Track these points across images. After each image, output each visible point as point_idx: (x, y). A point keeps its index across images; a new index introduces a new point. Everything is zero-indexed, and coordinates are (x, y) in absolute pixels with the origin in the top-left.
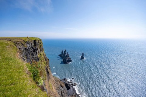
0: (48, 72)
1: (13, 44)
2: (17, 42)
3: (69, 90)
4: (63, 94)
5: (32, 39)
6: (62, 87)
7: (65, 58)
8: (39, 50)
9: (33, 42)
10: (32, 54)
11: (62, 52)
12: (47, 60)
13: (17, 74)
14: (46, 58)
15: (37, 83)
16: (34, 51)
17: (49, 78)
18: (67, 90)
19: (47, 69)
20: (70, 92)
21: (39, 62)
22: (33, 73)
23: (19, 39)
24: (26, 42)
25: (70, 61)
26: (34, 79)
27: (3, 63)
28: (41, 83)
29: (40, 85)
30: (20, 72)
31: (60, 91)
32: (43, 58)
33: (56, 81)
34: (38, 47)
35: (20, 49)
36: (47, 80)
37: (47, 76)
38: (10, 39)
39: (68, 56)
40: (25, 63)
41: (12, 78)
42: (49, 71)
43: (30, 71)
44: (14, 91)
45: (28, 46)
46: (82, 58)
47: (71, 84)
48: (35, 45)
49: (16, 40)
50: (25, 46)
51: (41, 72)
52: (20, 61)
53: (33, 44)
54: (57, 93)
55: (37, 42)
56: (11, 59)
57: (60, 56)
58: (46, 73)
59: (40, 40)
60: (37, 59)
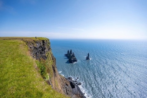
0: (54, 70)
1: (25, 44)
2: (28, 42)
3: (74, 89)
4: (68, 92)
5: (41, 39)
6: (67, 85)
7: (71, 58)
8: (47, 49)
9: (42, 42)
10: (41, 53)
11: (68, 51)
12: (54, 59)
13: (28, 69)
14: (53, 57)
15: (44, 78)
16: (43, 50)
17: (55, 76)
18: (71, 89)
19: (53, 68)
20: (74, 91)
21: (47, 60)
22: (41, 69)
23: (30, 38)
24: (36, 42)
25: (76, 61)
26: (42, 74)
27: (17, 59)
28: (48, 78)
29: (47, 80)
30: (30, 67)
31: (65, 89)
32: (51, 56)
33: (62, 79)
34: (46, 47)
35: (30, 48)
36: (53, 78)
37: (53, 74)
38: (22, 39)
39: (74, 56)
40: (35, 60)
41: (24, 72)
42: (56, 69)
43: (38, 67)
44: (25, 81)
45: (37, 45)
46: (88, 58)
47: (75, 83)
48: (44, 45)
49: (28, 40)
50: (35, 45)
51: (48, 70)
52: (31, 58)
53: (42, 44)
54: (62, 91)
55: (45, 42)
56: (24, 56)
57: (66, 55)
58: (52, 71)
59: (48, 40)
60: (45, 58)
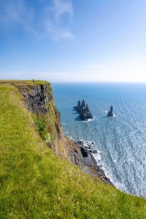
0: (58, 130)
1: (17, 90)
2: (21, 87)
3: (86, 158)
4: (77, 161)
5: (38, 83)
6: (76, 151)
7: (82, 112)
8: (47, 98)
9: (39, 88)
10: (39, 104)
11: (79, 102)
12: (57, 114)
13: (22, 125)
14: (55, 110)
15: (44, 139)
16: (41, 100)
17: (59, 137)
18: (82, 158)
19: (57, 126)
20: (87, 161)
21: (47, 115)
22: (39, 127)
23: (24, 82)
24: (32, 88)
25: (91, 117)
26: (40, 134)
28: (49, 140)
29: (47, 141)
30: (24, 123)
31: (73, 157)
32: (53, 109)
33: (69, 143)
34: (46, 95)
35: (24, 96)
36: (56, 140)
37: (57, 135)
38: (13, 83)
39: (88, 110)
40: (30, 114)
41: (17, 128)
42: (61, 128)
43: (36, 124)
45: (33, 93)
46: (110, 114)
47: (89, 150)
48: (42, 91)
49: (20, 85)
50: (30, 93)
51: (49, 128)
52: (25, 110)
53: (40, 91)
54: (69, 159)
55: (45, 87)
56: (16, 107)
57: (76, 108)
58: (55, 130)
59: (49, 84)
60: (45, 111)
